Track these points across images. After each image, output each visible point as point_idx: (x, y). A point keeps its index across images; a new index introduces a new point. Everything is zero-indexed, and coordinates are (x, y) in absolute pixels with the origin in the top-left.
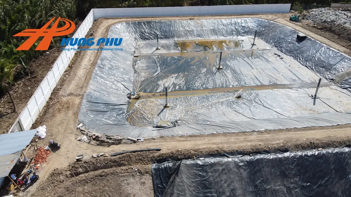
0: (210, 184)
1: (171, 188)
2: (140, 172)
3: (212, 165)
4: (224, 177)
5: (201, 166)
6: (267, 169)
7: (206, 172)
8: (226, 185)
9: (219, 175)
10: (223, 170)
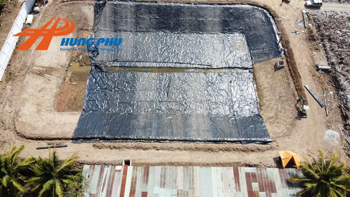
0: (118, 12)
1: (101, 12)
2: (89, 4)
3: (120, 5)
4: (124, 10)
5: (115, 5)
6: (143, 9)
7: (117, 7)
8: (124, 14)
9: (122, 9)
10: (124, 7)
